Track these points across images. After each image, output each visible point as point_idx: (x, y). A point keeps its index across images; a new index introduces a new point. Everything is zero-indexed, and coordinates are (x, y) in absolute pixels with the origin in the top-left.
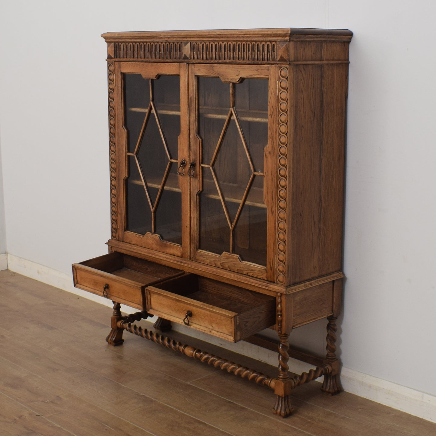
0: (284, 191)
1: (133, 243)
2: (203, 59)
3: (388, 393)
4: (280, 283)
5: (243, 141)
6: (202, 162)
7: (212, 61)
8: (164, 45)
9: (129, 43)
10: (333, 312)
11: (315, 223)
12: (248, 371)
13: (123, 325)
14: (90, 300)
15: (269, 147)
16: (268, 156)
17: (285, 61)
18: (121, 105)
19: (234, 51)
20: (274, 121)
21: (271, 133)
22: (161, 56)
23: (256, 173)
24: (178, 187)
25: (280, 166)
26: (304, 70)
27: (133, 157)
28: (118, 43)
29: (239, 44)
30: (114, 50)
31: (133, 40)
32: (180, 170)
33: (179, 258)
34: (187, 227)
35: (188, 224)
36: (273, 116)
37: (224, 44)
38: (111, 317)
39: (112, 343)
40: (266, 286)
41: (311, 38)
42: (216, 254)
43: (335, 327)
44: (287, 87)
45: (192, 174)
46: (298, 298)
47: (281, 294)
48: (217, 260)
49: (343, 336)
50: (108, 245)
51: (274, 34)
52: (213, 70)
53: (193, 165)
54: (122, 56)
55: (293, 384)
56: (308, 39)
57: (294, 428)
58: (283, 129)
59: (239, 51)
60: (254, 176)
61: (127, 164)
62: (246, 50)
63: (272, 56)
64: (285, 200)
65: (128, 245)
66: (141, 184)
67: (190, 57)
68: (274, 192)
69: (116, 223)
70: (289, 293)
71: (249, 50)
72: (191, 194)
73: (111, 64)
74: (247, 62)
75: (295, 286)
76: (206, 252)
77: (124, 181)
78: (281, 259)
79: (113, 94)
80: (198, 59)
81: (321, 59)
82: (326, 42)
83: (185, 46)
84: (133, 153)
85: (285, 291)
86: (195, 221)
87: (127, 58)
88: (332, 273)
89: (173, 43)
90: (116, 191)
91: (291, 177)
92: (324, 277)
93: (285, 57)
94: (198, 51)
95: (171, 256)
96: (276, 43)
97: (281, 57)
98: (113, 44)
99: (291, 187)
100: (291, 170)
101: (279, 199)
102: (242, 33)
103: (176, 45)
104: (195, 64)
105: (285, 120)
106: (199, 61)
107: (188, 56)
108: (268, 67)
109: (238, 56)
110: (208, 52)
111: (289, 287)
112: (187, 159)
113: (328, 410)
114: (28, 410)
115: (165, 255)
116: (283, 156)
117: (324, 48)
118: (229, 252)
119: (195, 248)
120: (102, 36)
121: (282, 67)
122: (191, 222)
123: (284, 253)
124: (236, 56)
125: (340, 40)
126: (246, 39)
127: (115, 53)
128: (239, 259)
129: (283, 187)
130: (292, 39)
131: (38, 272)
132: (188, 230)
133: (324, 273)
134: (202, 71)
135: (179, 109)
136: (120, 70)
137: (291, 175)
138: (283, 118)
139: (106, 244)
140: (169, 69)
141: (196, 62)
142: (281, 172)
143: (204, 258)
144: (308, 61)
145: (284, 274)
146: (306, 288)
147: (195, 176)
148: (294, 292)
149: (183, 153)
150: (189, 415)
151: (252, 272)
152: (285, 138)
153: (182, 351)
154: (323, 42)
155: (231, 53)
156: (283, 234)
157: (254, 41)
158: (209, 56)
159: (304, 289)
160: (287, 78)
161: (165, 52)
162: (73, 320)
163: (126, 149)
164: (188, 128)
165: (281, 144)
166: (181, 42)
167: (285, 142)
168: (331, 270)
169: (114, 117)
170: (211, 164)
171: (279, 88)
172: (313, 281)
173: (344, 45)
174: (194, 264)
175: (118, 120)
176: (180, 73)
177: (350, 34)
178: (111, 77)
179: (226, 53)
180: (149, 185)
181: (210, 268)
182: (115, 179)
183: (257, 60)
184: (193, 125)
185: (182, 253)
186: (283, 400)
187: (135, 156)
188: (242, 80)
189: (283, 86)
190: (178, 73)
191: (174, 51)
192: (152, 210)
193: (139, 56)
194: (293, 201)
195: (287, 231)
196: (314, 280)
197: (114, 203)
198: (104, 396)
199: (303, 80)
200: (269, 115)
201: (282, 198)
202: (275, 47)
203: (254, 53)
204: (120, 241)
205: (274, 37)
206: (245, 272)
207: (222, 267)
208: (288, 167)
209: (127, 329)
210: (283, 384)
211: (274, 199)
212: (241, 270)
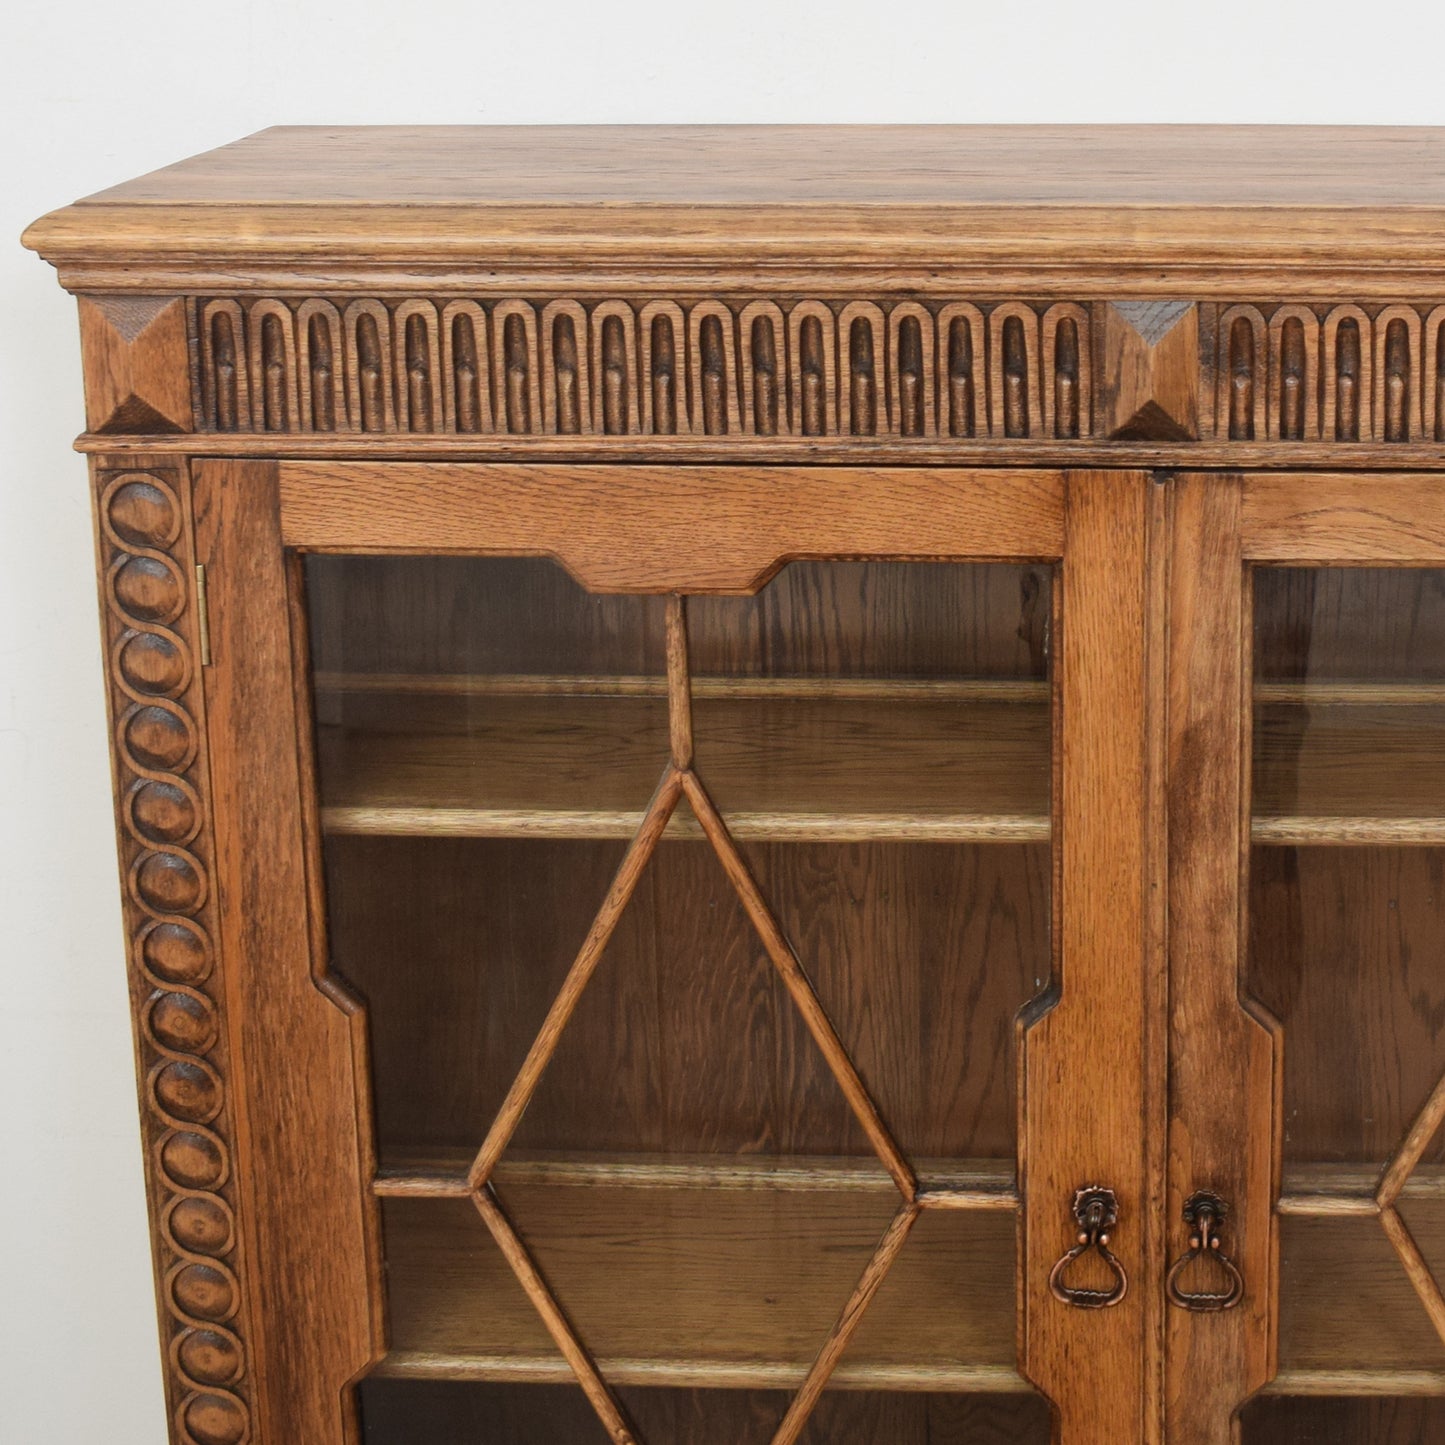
2: (1343, 434)
8: (863, 321)
27: (458, 1205)
28: (244, 301)
31: (450, 280)
54: (294, 415)
61: (376, 1268)
67: (1198, 424)
72: (1175, 1420)
73: (141, 478)
77: (346, 1395)
79: (176, 727)
83: (1136, 338)
87: (366, 426)
89: (985, 307)
94: (1291, 369)
98: (168, 307)
103: (1012, 321)
104: (1250, 477)
107: (1181, 419)
112: (1138, 1180)
120: (32, 240)
136: (277, 530)
141: (1273, 459)
163: (366, 1152)
166: (1091, 306)
169: (197, 917)
170: (1391, 1187)
175: (254, 935)
176: (1064, 546)
178: (153, 588)
182: (238, 1388)
187: (481, 1197)
190: (1051, 552)
191: (995, 375)
193: (539, 415)
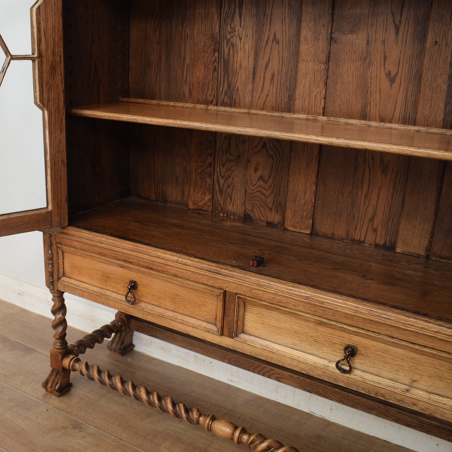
13: (75, 364)
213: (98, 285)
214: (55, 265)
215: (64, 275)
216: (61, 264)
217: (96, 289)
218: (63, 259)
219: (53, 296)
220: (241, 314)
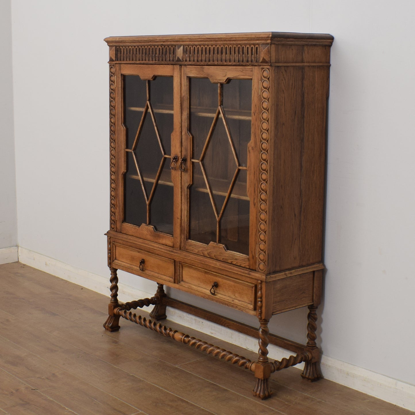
0: (266, 184)
1: (130, 234)
2: (194, 61)
3: (365, 380)
4: (260, 271)
5: (229, 137)
6: (193, 157)
7: (202, 63)
8: (159, 48)
9: (129, 47)
10: (313, 302)
11: (295, 215)
12: (231, 355)
13: (120, 311)
14: (92, 291)
15: (252, 143)
16: (251, 151)
17: (267, 62)
18: (121, 104)
19: (222, 53)
20: (256, 119)
21: (254, 130)
22: (157, 59)
23: (240, 168)
24: (171, 182)
25: (262, 160)
26: (286, 71)
27: (131, 152)
28: (119, 47)
29: (226, 47)
30: (115, 53)
31: (132, 44)
32: (173, 165)
33: (170, 248)
34: (178, 218)
35: (179, 215)
36: (255, 114)
37: (213, 47)
38: (109, 305)
39: (109, 328)
40: (248, 274)
41: (292, 41)
42: (204, 244)
43: (316, 316)
44: (268, 87)
45: (183, 168)
46: (278, 286)
47: (262, 281)
48: (204, 249)
49: (323, 326)
50: (107, 236)
51: (257, 38)
52: (203, 71)
53: (184, 160)
54: (122, 59)
55: (273, 368)
56: (289, 43)
57: (271, 409)
58: (265, 126)
59: (226, 53)
60: (239, 170)
61: (125, 160)
62: (233, 52)
63: (255, 58)
64: (266, 192)
65: (125, 236)
66: (138, 179)
67: (183, 59)
68: (256, 185)
69: (115, 215)
70: (269, 281)
71: (235, 53)
72: (182, 187)
73: (112, 66)
74: (234, 64)
75: (274, 274)
76: (195, 242)
77: (122, 176)
78: (262, 248)
79: (113, 94)
80: (190, 61)
81: (302, 62)
82: (307, 45)
83: (178, 49)
84: (131, 149)
85: (265, 278)
86: (185, 213)
87: (127, 60)
88: (313, 264)
89: (168, 46)
90: (115, 185)
91: (272, 171)
92: (304, 267)
93: (267, 59)
94: (190, 53)
95: (164, 246)
96: (259, 46)
97: (263, 59)
98: (114, 47)
99: (272, 179)
100: (272, 164)
101: (261, 192)
102: (229, 37)
103: (170, 48)
104: (187, 66)
105: (267, 118)
106: (190, 63)
107: (181, 58)
108: (252, 68)
109: (225, 59)
110: (198, 55)
111: (270, 275)
112: (179, 155)
113: (306, 394)
114: (25, 385)
115: (158, 245)
116: (265, 151)
117: (305, 51)
118: (215, 242)
119: (185, 238)
120: (105, 40)
121: (264, 68)
122: (182, 213)
123: (265, 242)
124: (224, 58)
125: (321, 44)
126: (232, 43)
127: (117, 56)
128: (224, 248)
129: (264, 180)
130: (273, 42)
131: (46, 264)
132: (179, 221)
133: (304, 264)
134: (193, 72)
135: (172, 109)
136: (121, 72)
137: (272, 169)
138: (265, 116)
139: (105, 234)
140: (164, 70)
141: (188, 64)
142: (262, 167)
143: (193, 247)
144: (289, 63)
145: (264, 263)
146: (286, 277)
147: (186, 170)
148: (274, 280)
149: (176, 149)
150: (174, 394)
151: (237, 260)
152: (266, 134)
153: (171, 336)
154: (304, 45)
155: (219, 56)
156: (264, 225)
157: (239, 44)
158: (200, 59)
159: (284, 277)
160: (268, 79)
161: (160, 55)
162: (75, 308)
163: (125, 145)
164: (180, 125)
165: (263, 140)
166: (175, 46)
167: (267, 138)
168: (311, 261)
169: (114, 116)
170: (201, 159)
171: (261, 88)
172: (293, 271)
173: (326, 49)
174: (184, 254)
175: (118, 118)
176: (173, 74)
177: (331, 39)
178: (112, 78)
179: (215, 56)
180: (145, 179)
181: (198, 257)
182: (115, 173)
183: (242, 62)
184: (185, 122)
185: (173, 243)
186: (262, 382)
187: (133, 152)
188: (229, 80)
189: (265, 86)
190: (172, 75)
191: (169, 54)
192: (147, 202)
193: (138, 59)
194: (274, 194)
195: (267, 222)
196: (294, 269)
197: (113, 196)
198: (96, 375)
199: (284, 80)
200: (252, 113)
201: (264, 191)
202: (258, 50)
203: (239, 56)
204: (118, 232)
205: (257, 40)
206: (229, 261)
207: (209, 257)
208: (268, 162)
209: (123, 316)
210: (262, 367)
211: (256, 192)
212: (226, 259)
213: (130, 263)
214: (112, 254)
215: (116, 259)
216: (114, 253)
217: (129, 265)
218: (116, 250)
219: (111, 272)
220: (181, 271)
